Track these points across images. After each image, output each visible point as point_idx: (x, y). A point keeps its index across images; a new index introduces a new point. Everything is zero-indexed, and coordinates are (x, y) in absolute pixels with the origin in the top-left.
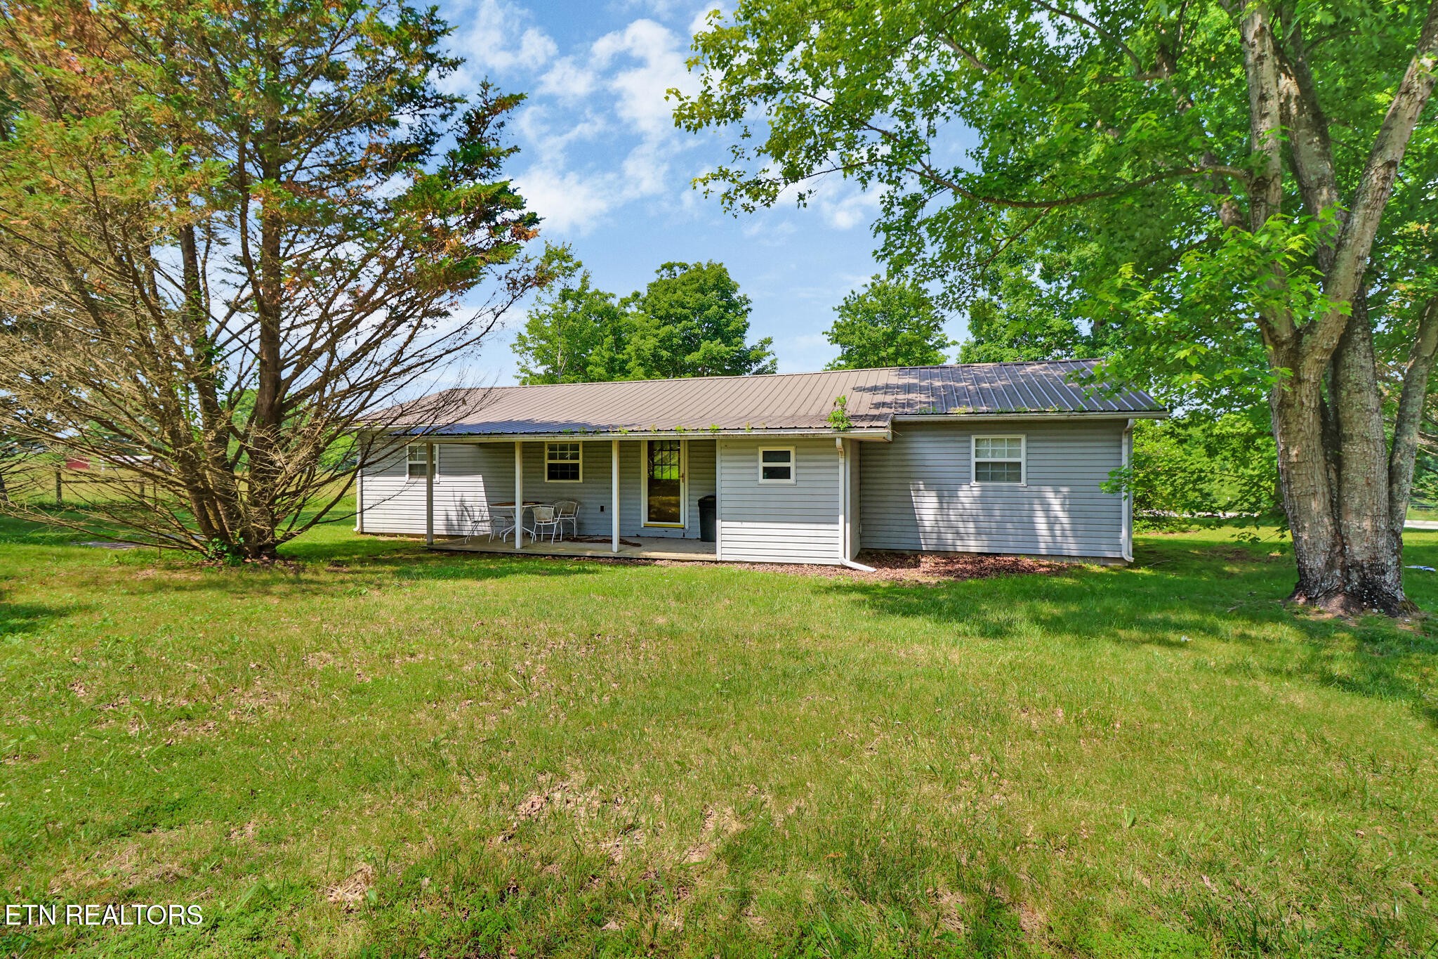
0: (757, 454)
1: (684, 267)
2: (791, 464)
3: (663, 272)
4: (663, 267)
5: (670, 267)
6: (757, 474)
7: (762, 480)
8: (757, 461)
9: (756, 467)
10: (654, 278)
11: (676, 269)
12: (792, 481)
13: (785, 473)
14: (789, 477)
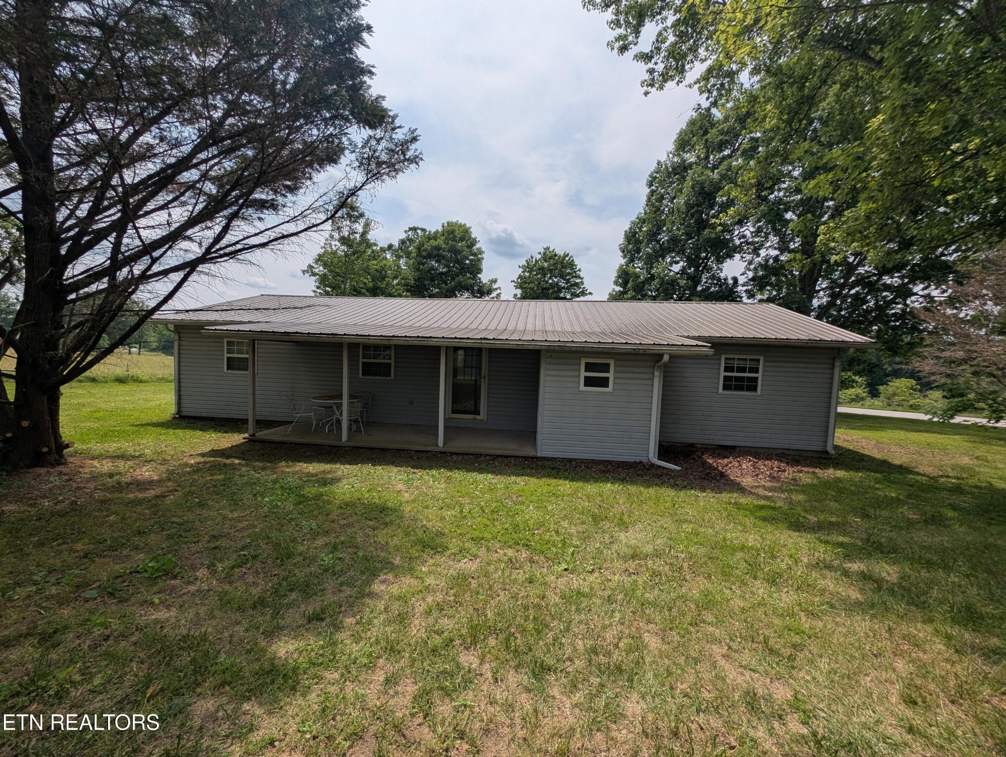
0: (579, 364)
1: (423, 230)
2: (611, 375)
3: (410, 233)
4: (411, 229)
5: (414, 229)
6: (579, 383)
7: (582, 387)
8: (579, 370)
9: (579, 376)
10: (403, 236)
11: (419, 231)
12: (610, 389)
13: (604, 382)
14: (607, 386)
